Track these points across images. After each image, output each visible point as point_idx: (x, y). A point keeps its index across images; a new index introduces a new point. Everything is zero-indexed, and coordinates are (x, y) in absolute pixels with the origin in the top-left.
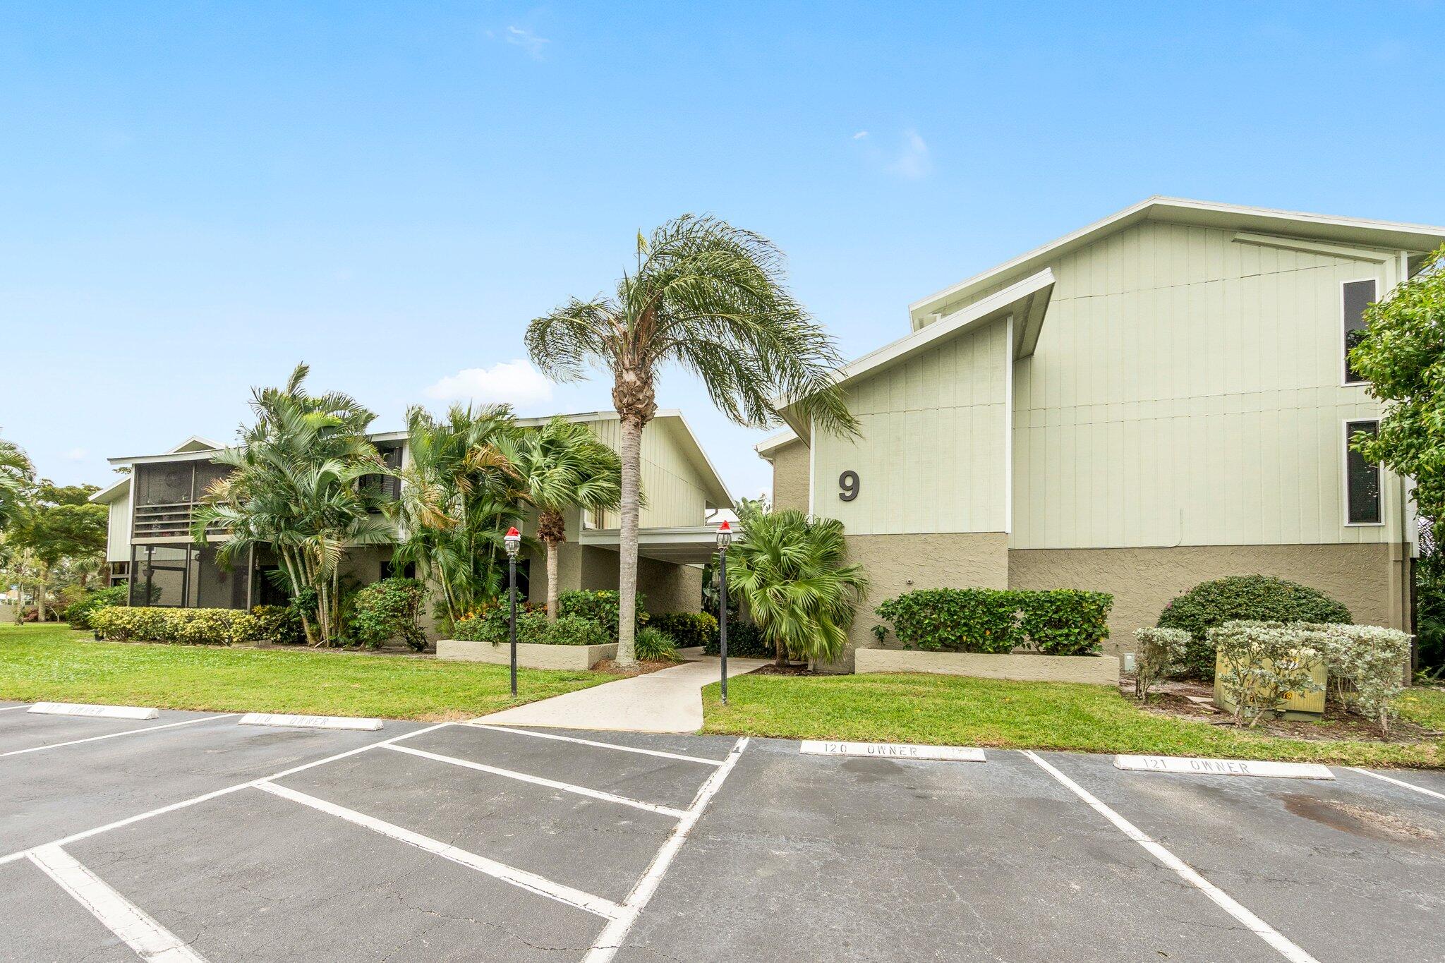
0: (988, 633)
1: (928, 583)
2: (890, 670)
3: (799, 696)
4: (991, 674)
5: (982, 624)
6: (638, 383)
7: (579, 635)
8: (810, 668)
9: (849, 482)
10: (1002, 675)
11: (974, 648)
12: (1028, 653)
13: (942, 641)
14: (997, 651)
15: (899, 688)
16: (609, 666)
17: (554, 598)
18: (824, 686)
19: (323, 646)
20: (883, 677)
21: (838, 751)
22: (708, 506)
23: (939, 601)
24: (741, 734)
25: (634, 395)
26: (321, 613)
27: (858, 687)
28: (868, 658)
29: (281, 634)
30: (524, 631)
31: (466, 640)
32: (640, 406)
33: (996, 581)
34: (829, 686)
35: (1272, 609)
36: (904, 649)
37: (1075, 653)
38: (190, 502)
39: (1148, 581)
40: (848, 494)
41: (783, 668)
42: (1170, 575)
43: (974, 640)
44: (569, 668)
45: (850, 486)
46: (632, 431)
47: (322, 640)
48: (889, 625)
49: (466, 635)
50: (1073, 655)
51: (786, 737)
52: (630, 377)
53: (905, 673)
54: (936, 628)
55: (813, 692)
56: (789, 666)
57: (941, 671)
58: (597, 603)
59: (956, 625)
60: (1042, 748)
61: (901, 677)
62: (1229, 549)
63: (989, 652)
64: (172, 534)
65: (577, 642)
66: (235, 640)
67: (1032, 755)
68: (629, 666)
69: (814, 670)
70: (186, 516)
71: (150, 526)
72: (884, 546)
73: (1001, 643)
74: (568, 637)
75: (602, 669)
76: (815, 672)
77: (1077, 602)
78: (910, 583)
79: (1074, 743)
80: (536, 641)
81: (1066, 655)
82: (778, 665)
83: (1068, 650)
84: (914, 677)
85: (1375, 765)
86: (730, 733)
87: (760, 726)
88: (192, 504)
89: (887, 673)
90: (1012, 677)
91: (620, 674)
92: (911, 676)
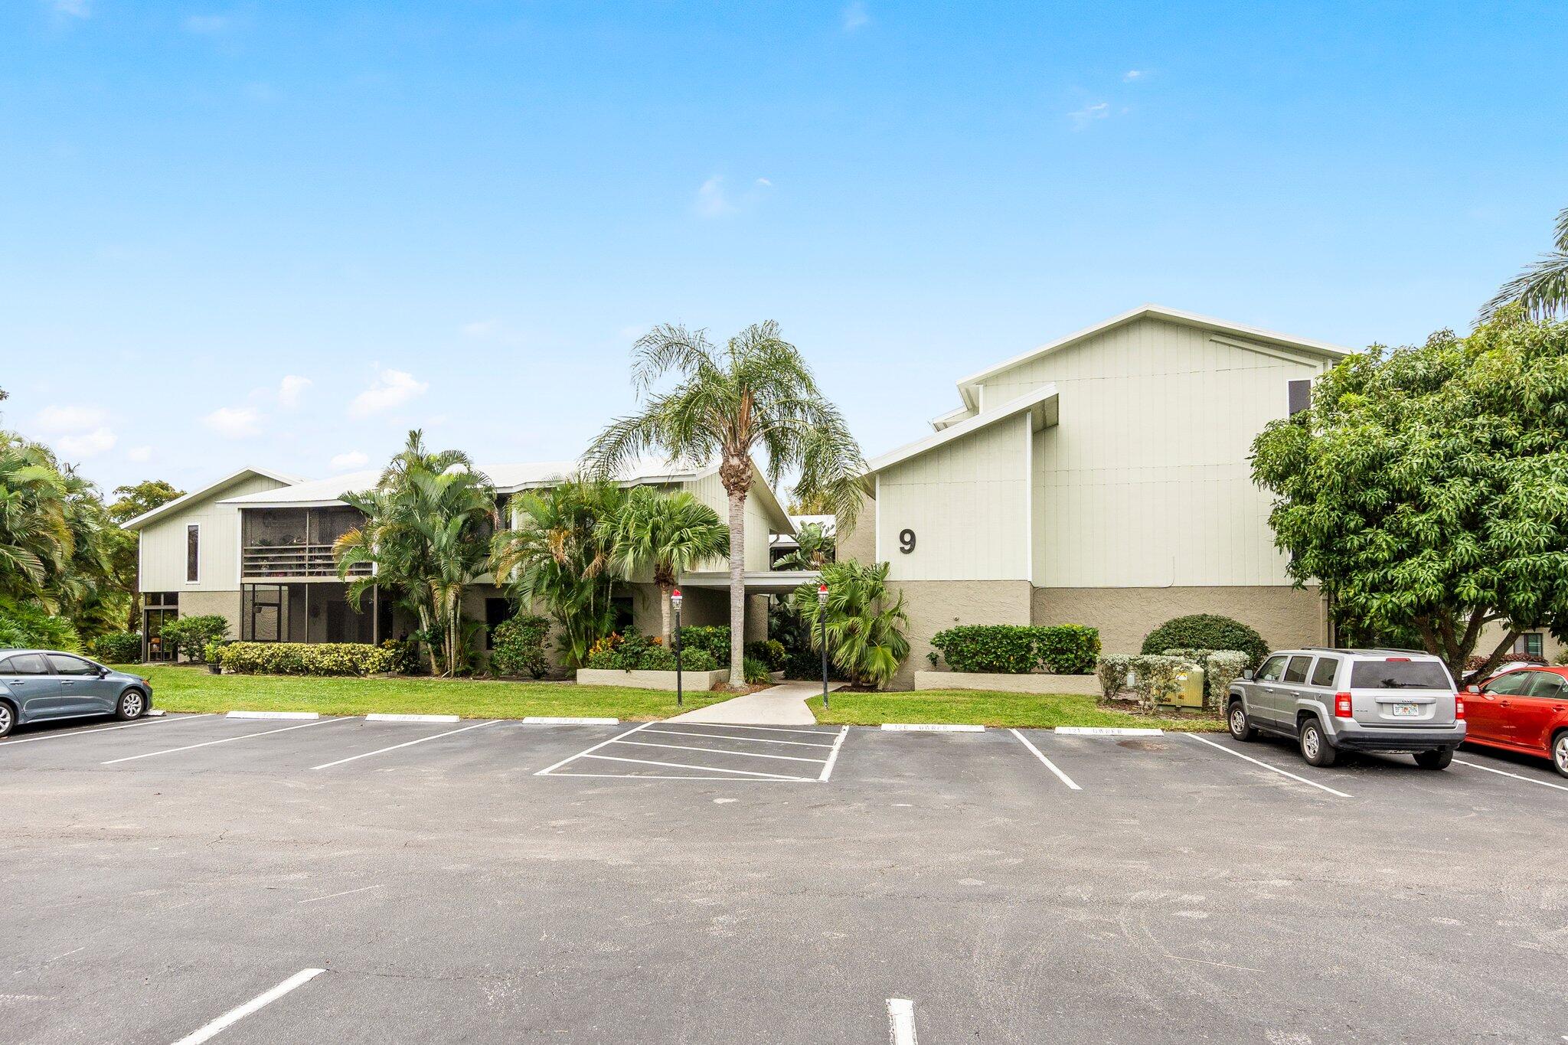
0: (1012, 658)
1: (968, 621)
2: (942, 687)
3: (875, 703)
4: (1015, 689)
5: (1006, 652)
6: (742, 467)
7: (700, 663)
8: (880, 687)
9: (907, 538)
10: (1023, 690)
11: (1002, 670)
12: (1043, 673)
13: (979, 664)
14: (1020, 671)
15: (946, 698)
16: (725, 687)
17: (668, 633)
18: (892, 698)
19: (448, 676)
20: (934, 692)
21: (903, 729)
22: (772, 532)
23: (975, 635)
24: (843, 724)
25: (739, 477)
26: (447, 647)
27: (917, 698)
28: (926, 679)
29: (404, 665)
30: (652, 660)
31: (602, 668)
32: (743, 484)
33: (1019, 618)
34: (895, 698)
35: (1205, 640)
36: (951, 671)
37: (1076, 673)
38: (306, 544)
39: (1149, 615)
40: (907, 547)
41: (857, 687)
42: (1165, 609)
43: (1002, 664)
44: (693, 689)
45: (908, 541)
46: (738, 504)
47: (447, 671)
48: (941, 654)
49: (600, 665)
50: (1074, 674)
51: (871, 725)
52: (735, 461)
53: (952, 689)
54: (975, 655)
55: (885, 702)
56: (862, 686)
57: (979, 688)
58: (707, 638)
59: (988, 652)
60: (1022, 727)
61: (948, 692)
62: (1210, 589)
63: (1013, 673)
64: (285, 574)
65: (698, 669)
66: (371, 672)
67: (1014, 731)
68: (741, 687)
69: (883, 689)
70: (302, 558)
71: (260, 567)
72: (936, 590)
73: (1023, 667)
74: (691, 665)
75: (719, 690)
76: (884, 690)
77: (1073, 636)
78: (956, 620)
79: (1041, 724)
80: (663, 669)
81: (1068, 674)
82: (853, 686)
83: (1070, 671)
84: (958, 692)
85: (1198, 731)
86: (836, 724)
87: (856, 719)
88: (307, 546)
89: (940, 689)
90: (1030, 691)
91: (734, 693)
92: (954, 692)
